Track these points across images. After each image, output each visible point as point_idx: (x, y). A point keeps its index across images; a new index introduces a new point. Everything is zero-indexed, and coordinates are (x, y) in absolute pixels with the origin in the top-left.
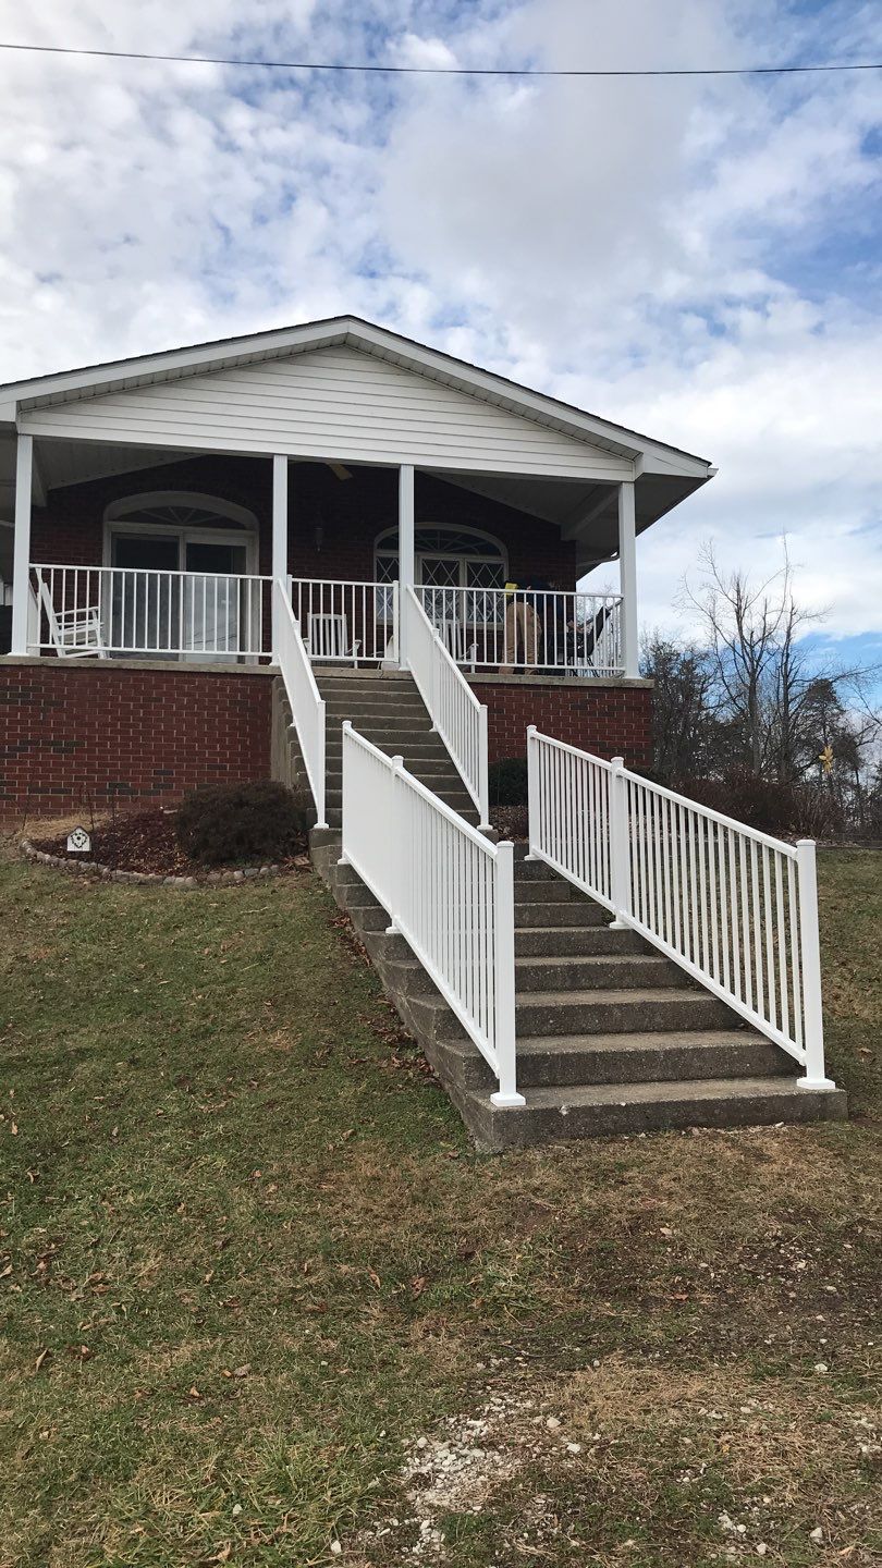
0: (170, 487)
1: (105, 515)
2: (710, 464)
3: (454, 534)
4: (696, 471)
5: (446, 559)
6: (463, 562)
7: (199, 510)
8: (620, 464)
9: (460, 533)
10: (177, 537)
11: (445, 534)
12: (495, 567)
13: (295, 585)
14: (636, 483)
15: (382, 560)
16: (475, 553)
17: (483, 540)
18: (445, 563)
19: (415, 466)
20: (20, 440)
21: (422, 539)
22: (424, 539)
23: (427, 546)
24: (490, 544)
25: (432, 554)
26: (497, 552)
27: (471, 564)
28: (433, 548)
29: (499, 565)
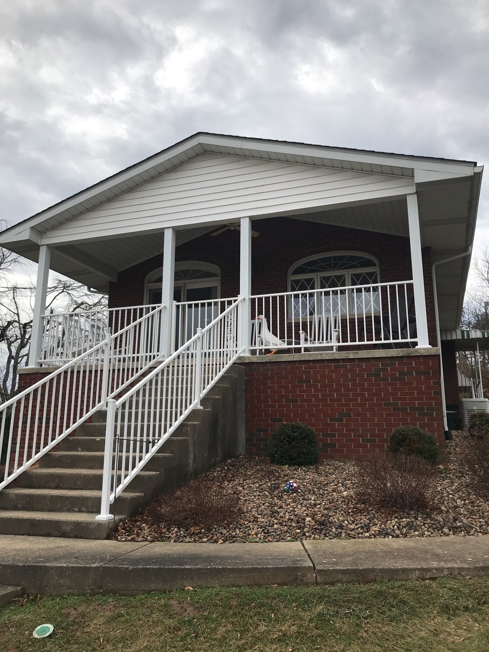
1: (146, 282)
2: (475, 164)
3: (342, 258)
5: (335, 274)
6: (348, 274)
7: (193, 270)
8: (403, 182)
9: (347, 256)
11: (335, 258)
12: (371, 275)
13: (178, 307)
14: (416, 192)
15: (294, 281)
16: (357, 267)
17: (364, 258)
18: (336, 277)
20: (41, 248)
21: (322, 264)
22: (323, 264)
23: (326, 268)
24: (368, 260)
25: (327, 272)
26: (373, 264)
27: (354, 275)
28: (329, 268)
29: (374, 273)
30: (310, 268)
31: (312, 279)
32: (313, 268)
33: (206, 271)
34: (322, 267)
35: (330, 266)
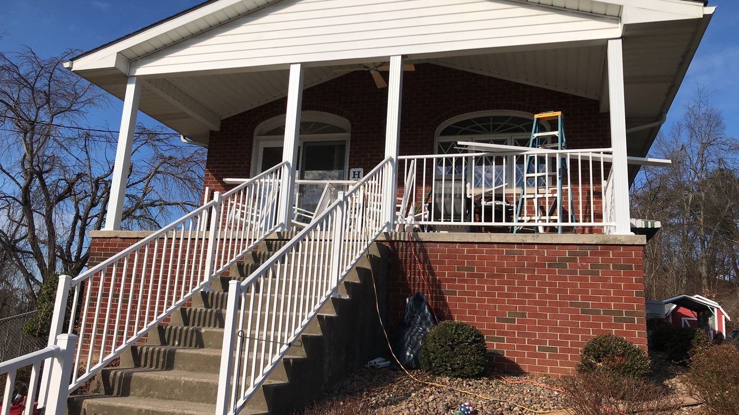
3: (504, 118)
4: (689, 13)
6: (510, 138)
7: (316, 123)
8: (604, 23)
9: (511, 117)
14: (621, 38)
15: (443, 144)
16: (524, 131)
17: (530, 120)
20: (129, 80)
21: (477, 124)
22: (480, 125)
27: (518, 140)
28: (487, 131)
30: (463, 129)
33: (333, 126)
34: (478, 128)
35: (488, 127)
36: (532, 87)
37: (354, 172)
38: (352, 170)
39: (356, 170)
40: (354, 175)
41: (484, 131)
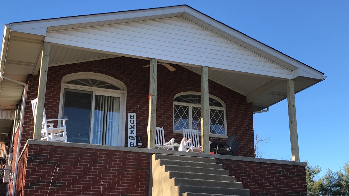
0: (91, 71)
1: (62, 82)
2: (324, 74)
4: (318, 76)
7: (101, 81)
8: (288, 72)
10: (92, 92)
12: (221, 112)
14: (295, 80)
16: (212, 105)
17: (216, 101)
19: (209, 67)
21: (191, 98)
22: (193, 99)
23: (193, 101)
24: (218, 102)
25: (195, 105)
26: (220, 105)
27: (211, 110)
28: (196, 102)
29: (222, 111)
30: (185, 99)
31: (186, 107)
32: (186, 99)
33: (112, 84)
34: (191, 100)
35: (196, 100)
36: (219, 84)
37: (131, 115)
38: (129, 114)
39: (132, 114)
40: (131, 117)
41: (195, 102)
